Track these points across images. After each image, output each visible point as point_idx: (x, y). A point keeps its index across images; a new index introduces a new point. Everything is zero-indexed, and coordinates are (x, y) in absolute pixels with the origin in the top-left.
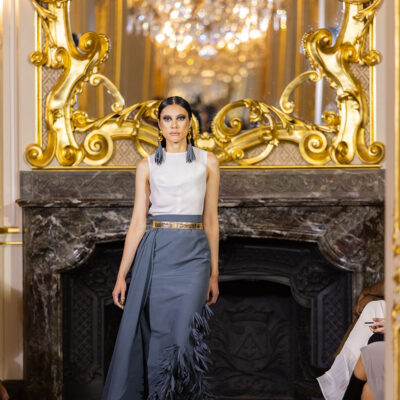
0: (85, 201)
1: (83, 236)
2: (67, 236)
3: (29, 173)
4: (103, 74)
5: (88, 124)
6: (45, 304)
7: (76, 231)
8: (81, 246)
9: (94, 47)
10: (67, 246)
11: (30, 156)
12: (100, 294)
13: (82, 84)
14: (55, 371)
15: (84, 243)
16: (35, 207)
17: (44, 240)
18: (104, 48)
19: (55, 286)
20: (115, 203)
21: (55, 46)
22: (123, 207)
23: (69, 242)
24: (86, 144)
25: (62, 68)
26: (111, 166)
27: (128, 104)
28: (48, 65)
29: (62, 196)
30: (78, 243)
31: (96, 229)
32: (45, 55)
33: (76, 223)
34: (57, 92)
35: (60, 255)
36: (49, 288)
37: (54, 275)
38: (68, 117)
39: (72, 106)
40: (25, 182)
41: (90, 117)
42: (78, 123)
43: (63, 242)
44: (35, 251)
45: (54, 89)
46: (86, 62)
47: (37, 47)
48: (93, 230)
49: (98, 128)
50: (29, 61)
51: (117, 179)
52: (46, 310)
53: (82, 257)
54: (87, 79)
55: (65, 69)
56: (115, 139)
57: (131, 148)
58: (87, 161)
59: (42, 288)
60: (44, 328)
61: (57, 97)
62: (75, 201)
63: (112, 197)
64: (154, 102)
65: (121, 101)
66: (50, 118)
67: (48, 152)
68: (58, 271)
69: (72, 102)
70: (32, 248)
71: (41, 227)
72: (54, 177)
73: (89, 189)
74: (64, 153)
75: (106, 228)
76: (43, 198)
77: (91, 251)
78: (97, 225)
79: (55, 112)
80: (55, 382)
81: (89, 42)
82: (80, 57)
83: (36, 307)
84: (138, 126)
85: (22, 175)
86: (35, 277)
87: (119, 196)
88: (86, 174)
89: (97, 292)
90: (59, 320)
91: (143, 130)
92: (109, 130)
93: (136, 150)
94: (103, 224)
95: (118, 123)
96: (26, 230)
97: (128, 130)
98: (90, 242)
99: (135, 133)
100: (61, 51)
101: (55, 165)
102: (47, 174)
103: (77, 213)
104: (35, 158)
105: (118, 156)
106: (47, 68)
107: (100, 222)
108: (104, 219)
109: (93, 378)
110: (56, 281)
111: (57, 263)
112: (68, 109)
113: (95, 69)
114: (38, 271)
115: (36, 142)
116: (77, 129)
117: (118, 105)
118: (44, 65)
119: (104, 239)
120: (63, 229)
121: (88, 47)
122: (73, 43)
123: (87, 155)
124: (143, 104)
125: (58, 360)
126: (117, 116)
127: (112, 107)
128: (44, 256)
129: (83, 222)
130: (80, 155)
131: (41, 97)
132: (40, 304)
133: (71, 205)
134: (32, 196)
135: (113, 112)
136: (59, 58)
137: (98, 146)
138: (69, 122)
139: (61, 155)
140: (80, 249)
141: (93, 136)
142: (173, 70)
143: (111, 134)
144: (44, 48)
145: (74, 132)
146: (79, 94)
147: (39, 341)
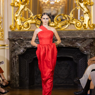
1: (23, 47)
4: (28, 8)
5: (24, 20)
7: (22, 45)
8: (23, 49)
9: (26, 2)
10: (20, 49)
11: (11, 28)
12: (28, 60)
13: (23, 11)
15: (24, 48)
16: (12, 40)
17: (14, 48)
18: (28, 2)
19: (17, 59)
21: (16, 2)
23: (20, 48)
24: (24, 25)
25: (18, 7)
26: (30, 30)
27: (34, 15)
28: (15, 6)
29: (19, 37)
30: (22, 48)
31: (27, 45)
32: (14, 4)
33: (22, 43)
34: (17, 13)
35: (18, 51)
36: (16, 59)
37: (17, 56)
38: (20, 18)
39: (21, 16)
40: (10, 34)
41: (25, 18)
43: (19, 48)
44: (12, 50)
45: (16, 12)
46: (24, 5)
47: (12, 2)
48: (26, 45)
49: (27, 21)
50: (10, 5)
51: (31, 33)
52: (15, 64)
53: (23, 52)
54: (24, 9)
56: (31, 24)
57: (35, 26)
58: (24, 29)
59: (14, 59)
60: (14, 68)
61: (17, 14)
64: (40, 15)
65: (32, 15)
66: (15, 19)
67: (15, 27)
68: (18, 55)
69: (21, 15)
70: (11, 50)
71: (14, 45)
72: (16, 33)
73: (25, 35)
74: (19, 27)
75: (29, 45)
76: (14, 38)
77: (25, 50)
79: (17, 17)
80: (17, 81)
81: (25, 1)
82: (22, 4)
83: (12, 64)
84: (36, 20)
85: (9, 32)
86: (12, 56)
88: (24, 32)
89: (27, 60)
90: (18, 67)
91: (38, 21)
92: (30, 21)
93: (36, 26)
94: (28, 44)
95: (32, 20)
96: (10, 45)
97: (34, 21)
98: (25, 48)
99: (36, 22)
100: (18, 3)
101: (17, 30)
103: (22, 41)
104: (12, 28)
105: (32, 28)
106: (15, 7)
107: (27, 43)
108: (28, 43)
109: (26, 80)
110: (17, 57)
111: (17, 53)
112: (20, 17)
113: (26, 7)
114: (13, 55)
115: (12, 24)
116: (22, 21)
117: (31, 15)
118: (14, 6)
119: (29, 47)
120: (19, 45)
121: (24, 2)
122: (21, 1)
123: (24, 27)
124: (38, 15)
125: (18, 76)
126: (31, 18)
127: (30, 16)
128: (14, 51)
130: (22, 27)
131: (13, 14)
133: (21, 39)
134: (11, 37)
135: (30, 17)
136: (18, 4)
137: (27, 25)
138: (20, 20)
139: (18, 27)
140: (23, 50)
141: (26, 23)
142: (44, 7)
143: (30, 22)
144: (14, 2)
145: (21, 22)
146: (22, 13)
147: (13, 71)
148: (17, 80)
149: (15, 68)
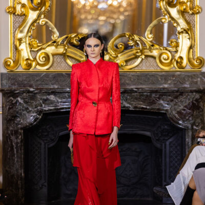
0: (37, 89)
1: (36, 109)
2: (27, 109)
3: (5, 74)
4: (46, 18)
5: (39, 46)
6: (15, 147)
7: (32, 106)
8: (35, 114)
9: (42, 4)
10: (27, 115)
11: (6, 64)
12: (45, 141)
13: (35, 24)
14: (20, 184)
15: (36, 113)
16: (9, 93)
17: (15, 111)
18: (48, 4)
19: (20, 137)
20: (54, 90)
21: (20, 3)
22: (58, 93)
23: (28, 112)
24: (37, 58)
25: (24, 16)
26: (51, 70)
27: (61, 36)
28: (16, 14)
29: (24, 86)
30: (33, 113)
31: (43, 105)
32: (14, 8)
33: (32, 102)
34: (21, 29)
35: (23, 119)
36: (17, 138)
37: (20, 131)
38: (28, 42)
39: (30, 37)
40: (3, 79)
41: (39, 43)
42: (33, 46)
43: (25, 112)
44: (9, 117)
45: (20, 27)
46: (38, 12)
47: (10, 4)
48: (41, 106)
49: (44, 49)
50: (6, 11)
51: (54, 77)
52: (15, 150)
53: (35, 121)
54: (38, 22)
55: (26, 16)
56: (53, 55)
57: (63, 60)
58: (38, 67)
59: (13, 138)
60: (14, 160)
61: (21, 32)
62: (32, 89)
63: (52, 87)
64: (75, 34)
65: (57, 34)
66: (18, 44)
67: (16, 62)
68: (21, 129)
69: (29, 34)
70: (7, 115)
71: (13, 104)
72: (20, 76)
73: (39, 83)
74: (25, 62)
75: (48, 105)
76: (14, 87)
77: (40, 117)
78: (43, 103)
79: (20, 40)
80: (20, 190)
81: (39, 1)
82: (34, 9)
83: (10, 149)
84: (66, 48)
85: (2, 74)
86: (9, 132)
87: (56, 87)
88: (38, 74)
89: (43, 140)
90: (22, 156)
91: (69, 50)
92: (51, 50)
93: (65, 61)
94: (47, 102)
95: (55, 46)
96: (4, 105)
97: (61, 50)
98: (39, 112)
99: (65, 52)
100: (23, 6)
101: (20, 69)
102: (16, 74)
103: (33, 96)
104: (9, 65)
105: (55, 64)
106: (16, 15)
107: (45, 101)
108: (47, 99)
109: (41, 188)
110: (21, 134)
111: (21, 124)
112: (27, 38)
113: (43, 16)
114: (11, 129)
115: (10, 57)
116: (32, 49)
117: (55, 36)
118: (14, 14)
119: (48, 111)
120: (25, 105)
121: (39, 4)
122: (30, 2)
123: (38, 64)
124: (69, 35)
125: (21, 178)
126: (55, 42)
127: (52, 37)
128: (14, 120)
129: (36, 101)
130: (34, 64)
131: (12, 31)
132: (12, 147)
133: (29, 92)
134: (7, 87)
135: (51, 40)
136: (23, 10)
137: (44, 59)
138: (28, 45)
139: (23, 64)
140: (34, 116)
141: (41, 54)
142: (83, 17)
143: (51, 52)
144: (14, 4)
145: (30, 51)
146: (33, 30)
147: (11, 167)
148: (20, 186)
149: (16, 159)
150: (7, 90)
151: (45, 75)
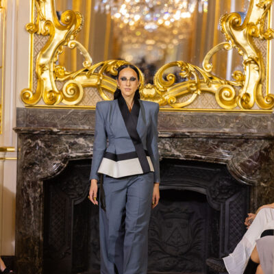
0: (63, 130)
1: (60, 155)
2: (49, 154)
3: (22, 109)
4: (77, 40)
5: (66, 75)
6: (32, 202)
7: (55, 152)
8: (59, 162)
9: (72, 21)
10: (49, 162)
11: (24, 97)
12: (71, 197)
13: (62, 47)
14: (38, 250)
15: (61, 160)
16: (26, 134)
17: (32, 157)
18: (79, 22)
19: (39, 190)
20: (83, 132)
21: (43, 19)
22: (89, 135)
23: (50, 159)
24: (64, 90)
25: (48, 35)
26: (81, 105)
27: (94, 62)
28: (39, 33)
29: (45, 126)
30: (57, 160)
31: (70, 150)
32: (37, 26)
33: (55, 145)
34: (44, 53)
35: (44, 168)
36: (35, 191)
37: (39, 182)
38: (52, 70)
39: (55, 63)
40: (20, 116)
41: (67, 71)
42: (59, 75)
43: (46, 159)
44: (26, 164)
45: (43, 50)
46: (66, 31)
47: (31, 20)
48: (67, 151)
49: (73, 78)
50: (26, 29)
51: (85, 115)
52: (32, 206)
53: (59, 170)
54: (66, 44)
55: (51, 36)
56: (84, 87)
57: (96, 93)
58: (64, 101)
59: (30, 191)
60: (31, 219)
61: (44, 56)
62: (55, 130)
63: (81, 128)
64: (113, 61)
65: (89, 60)
66: (39, 71)
67: (37, 95)
68: (41, 180)
69: (55, 59)
70: (24, 162)
71: (30, 148)
72: (40, 112)
73: (65, 121)
74: (48, 95)
75: (76, 150)
76: (32, 127)
77: (66, 165)
78: (70, 148)
79: (43, 66)
80: (37, 258)
81: (68, 17)
82: (61, 28)
83: (25, 205)
84: (101, 78)
85: (18, 110)
86: (25, 183)
87: (87, 127)
88: (63, 111)
89: (69, 195)
90: (41, 214)
91: (105, 81)
92: (81, 80)
93: (99, 95)
94: (75, 147)
95: (87, 75)
96: (20, 150)
97: (94, 81)
98: (65, 159)
99: (99, 83)
100: (48, 23)
101: (41, 104)
102: (35, 110)
103: (56, 138)
104: (28, 98)
105: (86, 99)
106: (38, 35)
107: (72, 145)
108: (75, 143)
109: (64, 257)
110: (40, 187)
111: (41, 173)
112: (52, 65)
113: (72, 37)
114: (28, 179)
115: (29, 87)
116: (58, 79)
117: (87, 62)
118: (36, 33)
119: (75, 158)
120: (46, 150)
121: (68, 21)
122: (57, 18)
123: (65, 98)
124: (105, 62)
125: (39, 243)
126: (87, 70)
127: (83, 64)
128: (32, 168)
129: (60, 145)
130: (59, 97)
131: (33, 55)
132: (28, 202)
133: (52, 133)
134: (25, 125)
135: (83, 67)
136: (47, 28)
137: (72, 91)
138: (52, 73)
139: (46, 97)
140: (58, 164)
141: (69, 84)
142: (125, 39)
143: (82, 83)
144: (36, 21)
145: (55, 81)
146: (60, 54)
147: (27, 228)
148: (37, 253)
150: (24, 130)
151: (73, 112)
